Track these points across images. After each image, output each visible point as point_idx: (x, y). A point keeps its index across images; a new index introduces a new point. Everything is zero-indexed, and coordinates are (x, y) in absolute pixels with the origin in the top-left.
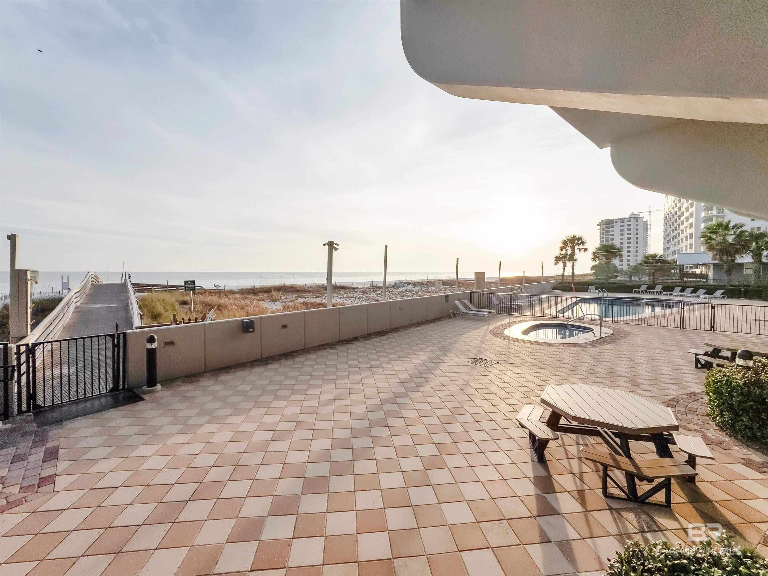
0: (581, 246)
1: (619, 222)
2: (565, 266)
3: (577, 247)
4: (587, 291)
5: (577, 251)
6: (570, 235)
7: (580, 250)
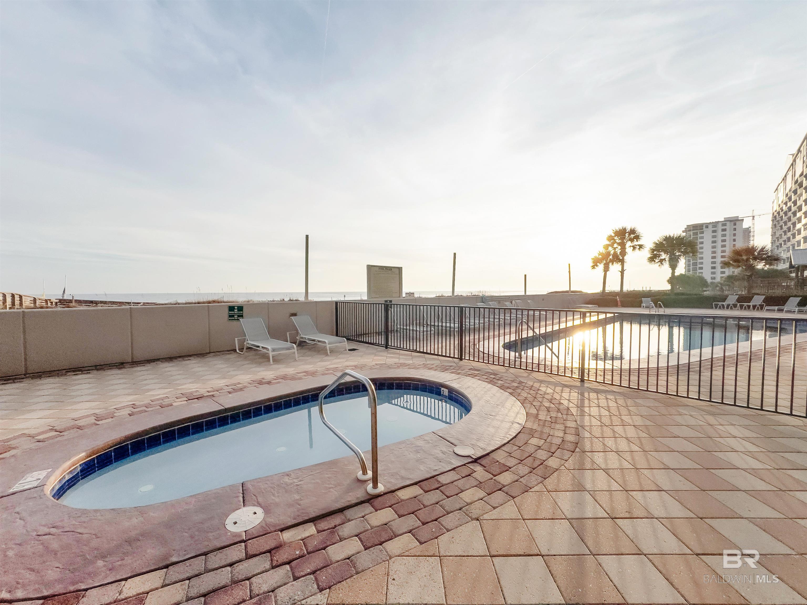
0: (635, 243)
1: (710, 226)
2: (606, 269)
3: (629, 244)
4: (640, 306)
5: (629, 250)
6: (618, 227)
7: (634, 248)
